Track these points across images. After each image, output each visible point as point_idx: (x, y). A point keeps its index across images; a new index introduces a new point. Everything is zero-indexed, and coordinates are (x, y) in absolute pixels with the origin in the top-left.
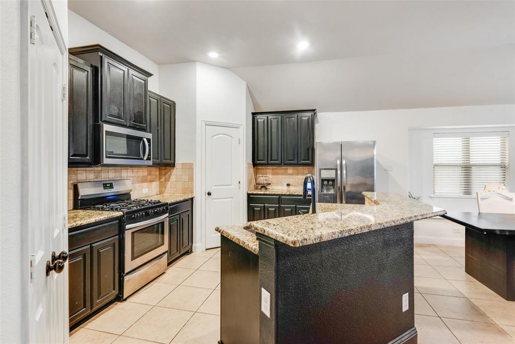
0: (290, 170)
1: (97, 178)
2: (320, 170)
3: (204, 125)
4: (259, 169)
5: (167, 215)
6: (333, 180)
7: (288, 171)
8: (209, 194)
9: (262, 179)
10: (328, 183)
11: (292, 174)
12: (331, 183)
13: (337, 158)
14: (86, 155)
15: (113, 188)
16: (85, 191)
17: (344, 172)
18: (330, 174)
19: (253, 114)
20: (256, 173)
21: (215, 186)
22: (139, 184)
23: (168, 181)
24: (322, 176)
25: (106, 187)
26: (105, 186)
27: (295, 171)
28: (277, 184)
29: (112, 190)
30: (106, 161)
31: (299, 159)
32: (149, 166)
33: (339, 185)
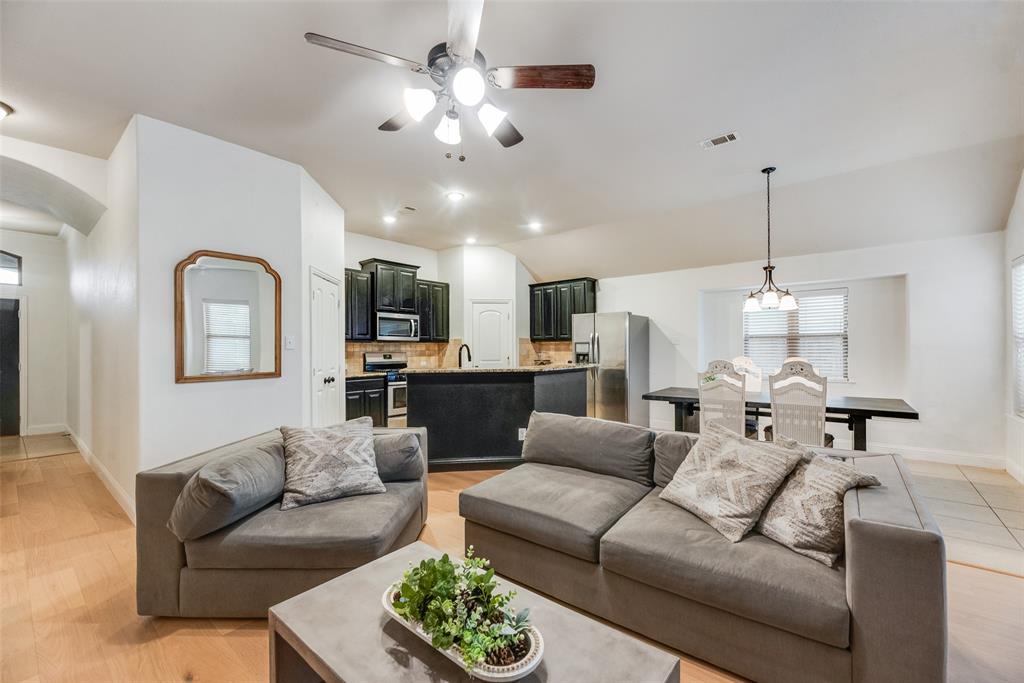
1: (380, 350)
2: (576, 344)
3: (471, 303)
9: (544, 356)
10: (581, 357)
12: (586, 358)
13: (591, 332)
14: (367, 334)
15: (391, 358)
16: (370, 360)
17: (596, 347)
18: (584, 349)
19: (531, 286)
20: (536, 349)
21: (482, 361)
22: (417, 357)
23: (445, 355)
24: (577, 351)
26: (385, 357)
30: (379, 338)
32: (420, 342)
33: (591, 361)
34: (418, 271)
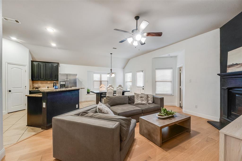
0: (49, 82)
2: (60, 82)
3: (7, 64)
4: (34, 82)
6: (64, 85)
8: (10, 91)
9: (36, 85)
10: (63, 86)
11: (49, 84)
12: (64, 86)
13: (66, 78)
17: (68, 82)
18: (64, 83)
19: (32, 61)
20: (33, 83)
21: (13, 88)
24: (61, 84)
27: (51, 83)
28: (43, 87)
31: (52, 78)
33: (66, 86)
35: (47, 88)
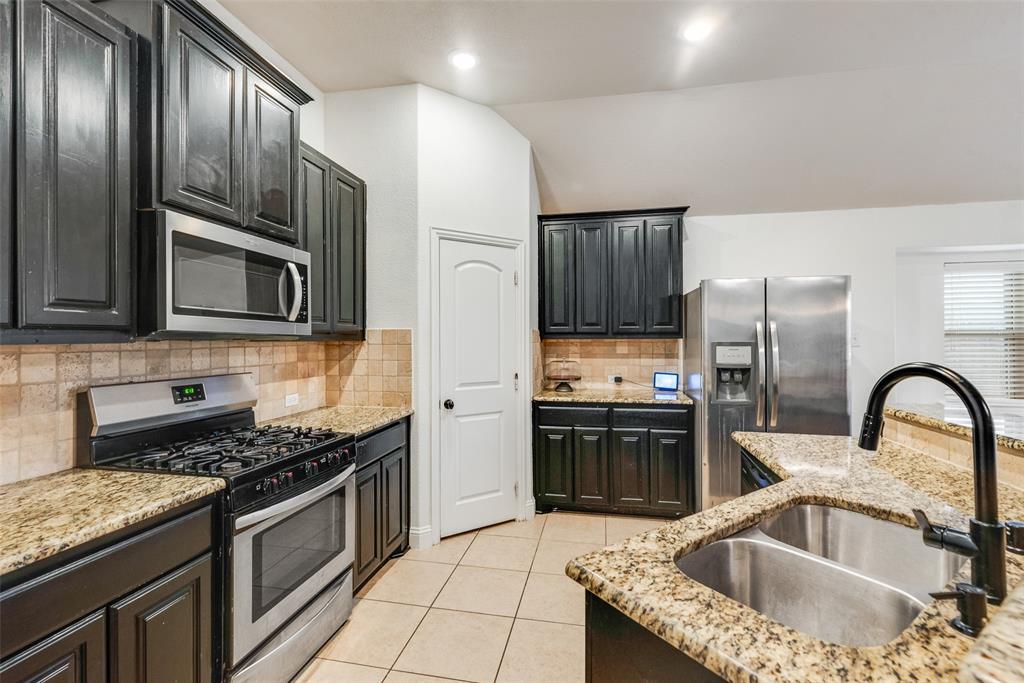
0: (623, 346)
1: (155, 370)
2: (714, 346)
3: (435, 238)
4: (552, 344)
5: (353, 467)
6: (745, 371)
7: (618, 348)
8: (449, 405)
9: (559, 367)
10: (732, 376)
11: (626, 356)
12: (738, 377)
13: (757, 319)
14: (109, 304)
15: (204, 398)
16: (110, 413)
17: (775, 349)
18: (741, 357)
19: (541, 218)
20: (545, 354)
21: (460, 386)
22: (277, 384)
23: (349, 374)
24: (718, 362)
25: (182, 395)
26: (180, 393)
27: (634, 349)
28: (593, 378)
29: (201, 405)
30: (174, 322)
31: (649, 322)
32: (302, 338)
33: (762, 381)
34: (305, 108)
35: (611, 386)
